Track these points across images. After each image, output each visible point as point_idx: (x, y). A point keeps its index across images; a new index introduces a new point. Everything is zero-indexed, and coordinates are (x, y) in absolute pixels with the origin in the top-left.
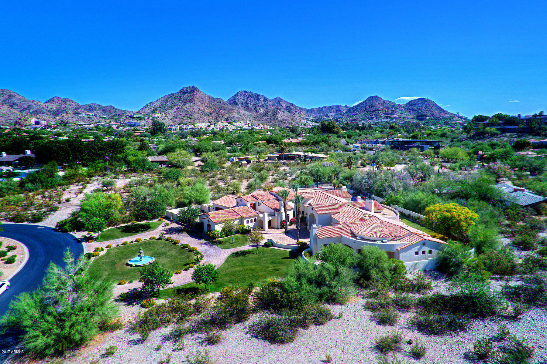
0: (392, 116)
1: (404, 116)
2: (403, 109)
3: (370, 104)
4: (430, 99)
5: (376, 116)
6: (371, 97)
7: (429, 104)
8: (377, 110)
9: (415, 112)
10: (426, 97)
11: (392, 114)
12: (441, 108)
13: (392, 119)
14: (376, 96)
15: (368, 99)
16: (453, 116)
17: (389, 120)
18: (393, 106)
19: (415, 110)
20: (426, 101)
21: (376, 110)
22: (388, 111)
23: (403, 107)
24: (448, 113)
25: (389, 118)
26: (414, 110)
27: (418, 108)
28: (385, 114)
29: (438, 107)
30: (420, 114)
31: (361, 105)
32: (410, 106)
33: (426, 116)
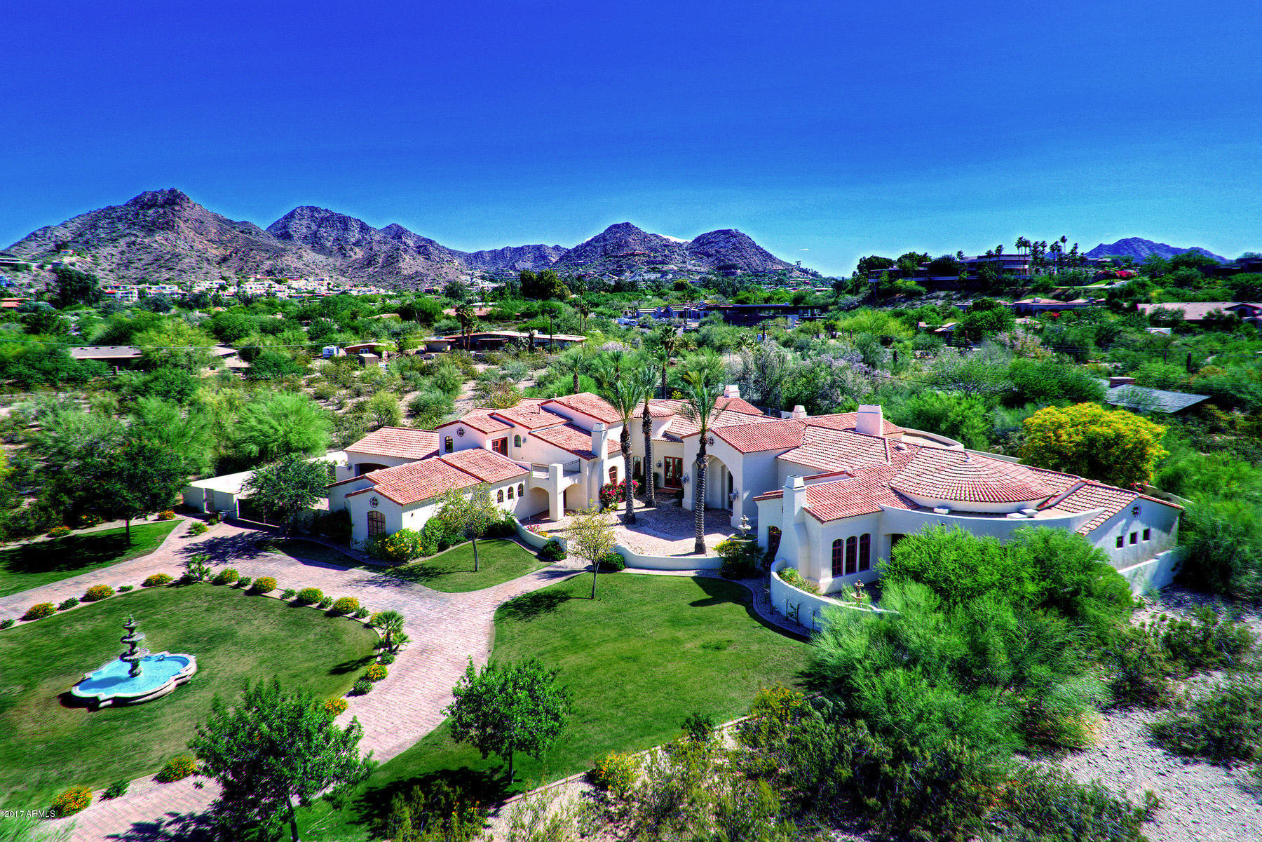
0: (666, 268)
1: (689, 267)
2: (687, 253)
3: (615, 241)
4: (741, 231)
5: (630, 267)
6: (615, 226)
7: (740, 243)
8: (631, 254)
9: (711, 259)
10: (733, 228)
11: (663, 263)
12: (765, 252)
13: (664, 274)
14: (627, 224)
15: (610, 229)
16: (789, 269)
17: (659, 275)
18: (665, 246)
19: (712, 255)
20: (735, 237)
21: (628, 255)
22: (655, 257)
23: (687, 249)
24: (780, 262)
25: (659, 272)
26: (709, 256)
27: (717, 252)
28: (648, 263)
29: (758, 248)
30: (722, 264)
31: (594, 243)
32: (702, 246)
33: (735, 267)
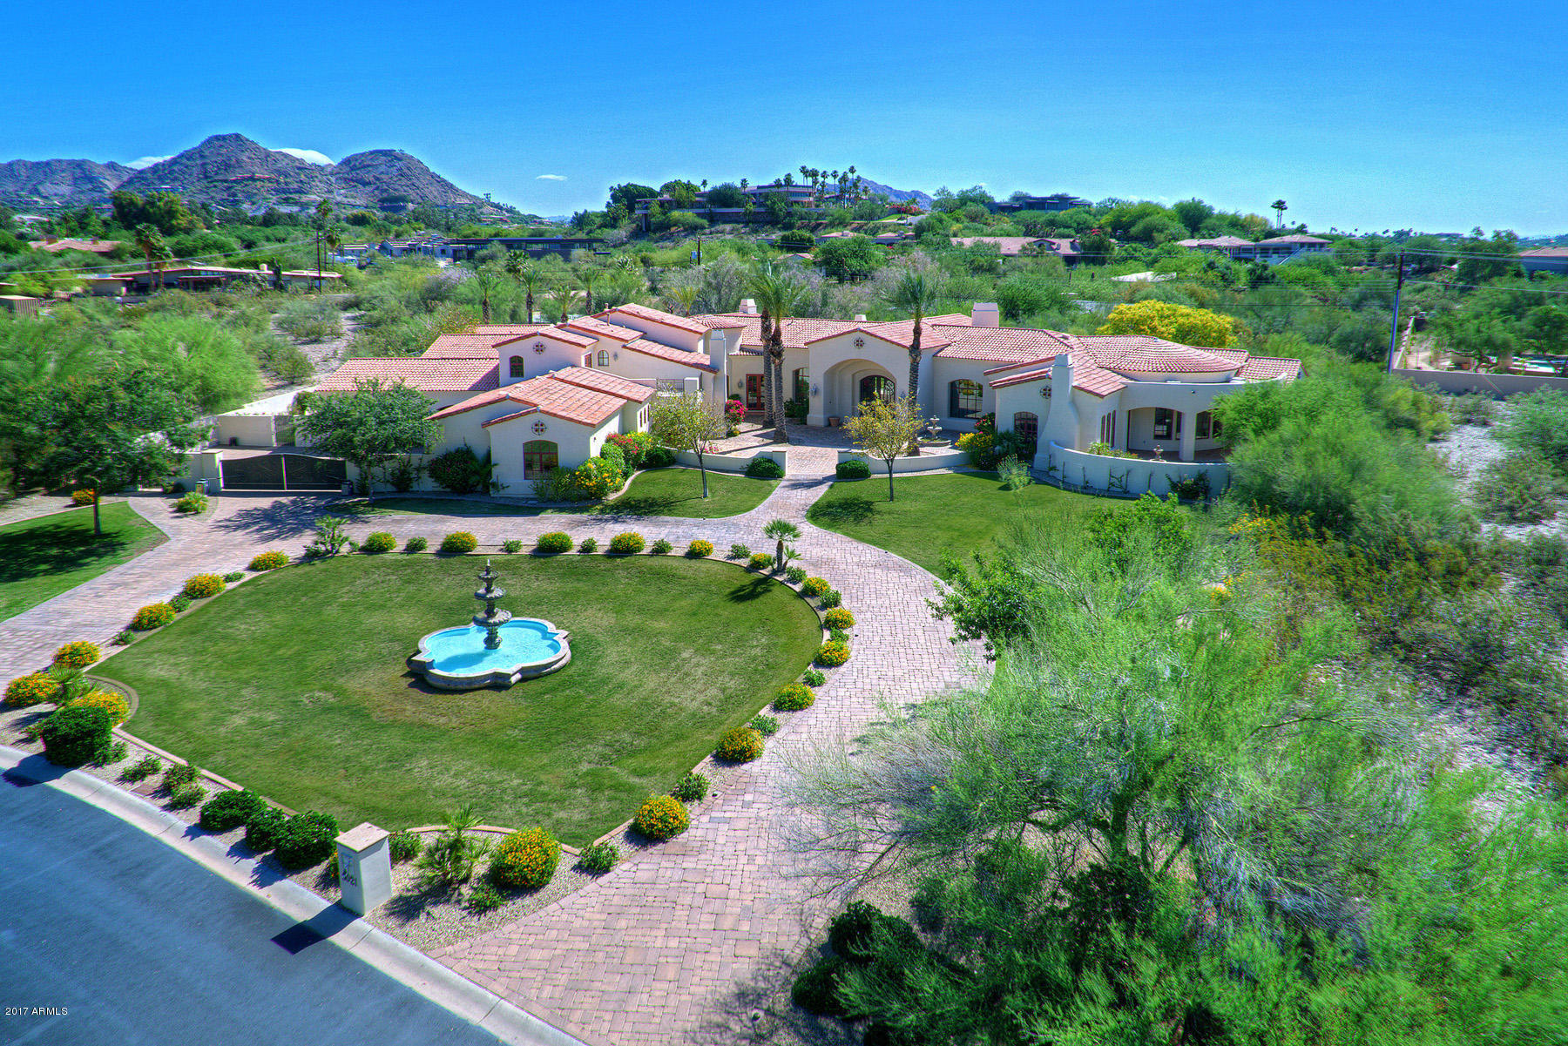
4: (408, 152)
5: (249, 196)
7: (408, 168)
8: (247, 179)
9: (368, 189)
10: (396, 148)
11: (300, 191)
12: (444, 181)
13: (304, 206)
14: (237, 136)
15: (209, 141)
16: (478, 203)
17: (295, 209)
19: (369, 183)
20: (400, 159)
23: (331, 174)
24: (465, 195)
27: (378, 179)
28: (277, 191)
29: (433, 175)
32: (353, 171)
33: (403, 199)
